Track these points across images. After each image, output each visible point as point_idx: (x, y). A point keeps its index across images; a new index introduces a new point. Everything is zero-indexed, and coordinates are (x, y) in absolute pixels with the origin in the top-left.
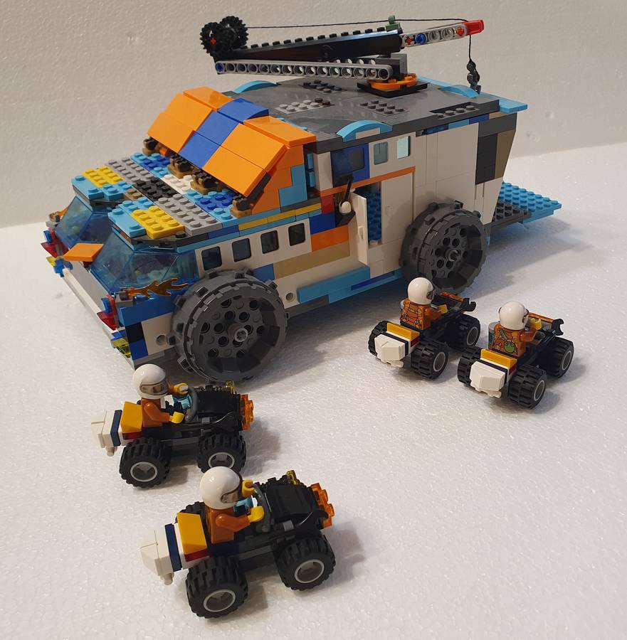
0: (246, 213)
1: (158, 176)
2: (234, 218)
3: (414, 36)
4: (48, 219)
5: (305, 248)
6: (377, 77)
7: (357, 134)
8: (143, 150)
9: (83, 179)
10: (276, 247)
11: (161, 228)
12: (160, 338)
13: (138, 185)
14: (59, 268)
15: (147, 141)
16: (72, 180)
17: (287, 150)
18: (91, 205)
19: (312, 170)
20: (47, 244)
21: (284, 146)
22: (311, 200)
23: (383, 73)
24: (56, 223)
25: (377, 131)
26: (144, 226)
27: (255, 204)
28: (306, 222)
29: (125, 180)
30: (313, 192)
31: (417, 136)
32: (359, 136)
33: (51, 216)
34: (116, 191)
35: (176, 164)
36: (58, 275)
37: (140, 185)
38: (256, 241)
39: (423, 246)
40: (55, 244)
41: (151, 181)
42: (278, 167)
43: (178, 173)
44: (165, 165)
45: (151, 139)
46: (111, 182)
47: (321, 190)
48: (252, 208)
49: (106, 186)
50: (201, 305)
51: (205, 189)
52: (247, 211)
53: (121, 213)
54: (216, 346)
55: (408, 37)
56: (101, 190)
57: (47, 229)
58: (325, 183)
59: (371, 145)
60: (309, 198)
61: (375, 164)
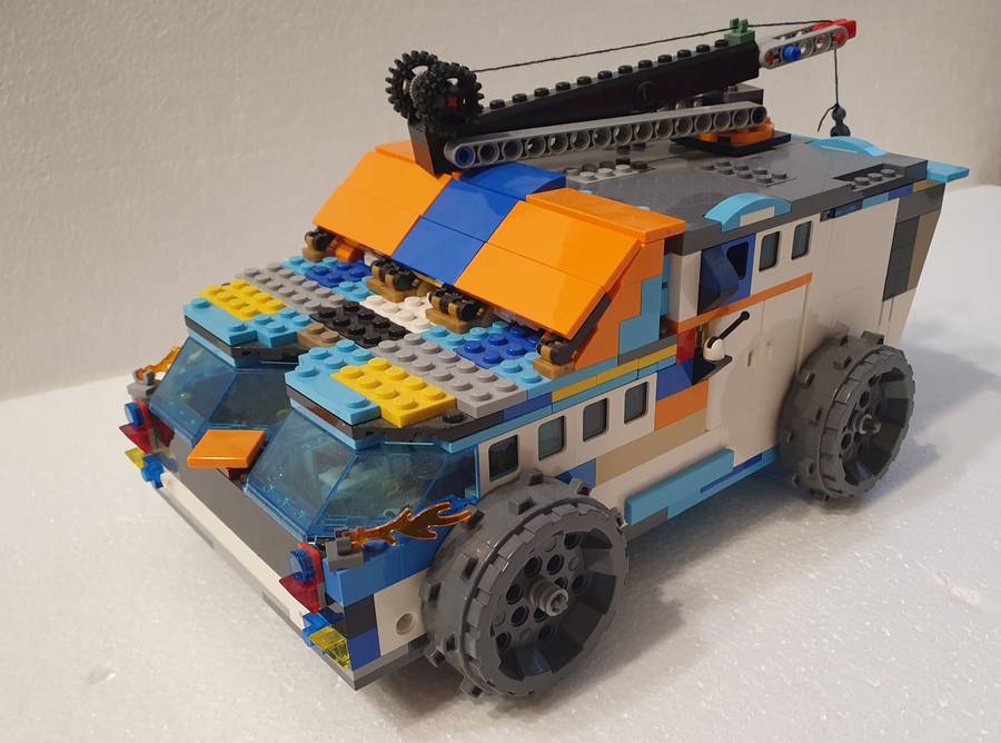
0: (566, 369)
1: (351, 297)
2: (546, 380)
4: (131, 379)
5: (645, 424)
7: (742, 218)
8: (304, 251)
9: (206, 305)
10: (604, 427)
11: (414, 405)
12: (403, 623)
13: (321, 315)
14: (152, 472)
15: (312, 234)
16: (185, 307)
17: (641, 248)
18: (233, 356)
19: (665, 285)
20: (130, 428)
21: (638, 243)
22: (663, 341)
24: (149, 388)
25: (769, 213)
26: (375, 399)
27: (580, 351)
28: (652, 380)
29: (291, 308)
30: (667, 326)
31: (821, 220)
32: (745, 221)
33: (138, 374)
34: (283, 329)
35: (389, 278)
36: (150, 485)
37: (325, 316)
38: (575, 419)
40: (148, 428)
41: (344, 307)
42: (623, 283)
43: (393, 293)
44: (359, 276)
45: (321, 230)
46: (267, 311)
47: (680, 320)
48: (576, 360)
49: (258, 318)
51: (463, 323)
52: (568, 365)
53: (314, 373)
54: (507, 627)
55: (770, 53)
56: (253, 327)
57: (130, 400)
58: (686, 311)
59: (760, 237)
60: (662, 336)
61: (761, 270)
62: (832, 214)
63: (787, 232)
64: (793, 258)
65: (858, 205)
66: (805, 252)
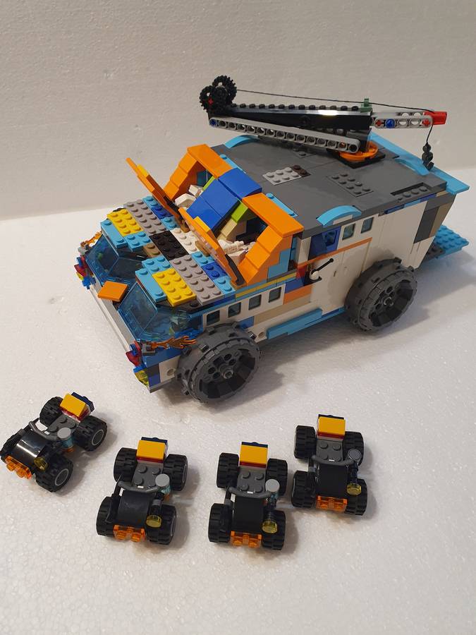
0: (242, 286)
1: (168, 227)
2: (234, 290)
3: (385, 121)
4: (79, 247)
5: (279, 302)
6: (347, 149)
7: (334, 222)
9: (110, 224)
10: (258, 305)
11: (180, 297)
13: (154, 238)
14: (86, 283)
16: (101, 223)
18: (118, 252)
19: (295, 249)
20: (78, 267)
22: (290, 272)
23: (353, 147)
24: (86, 251)
25: (350, 217)
26: (166, 292)
28: (283, 287)
29: (143, 231)
30: (292, 265)
31: (379, 216)
33: (82, 245)
34: (138, 244)
37: (156, 238)
38: (245, 303)
39: (367, 299)
40: (85, 268)
41: (164, 234)
46: (133, 232)
47: (299, 263)
49: (129, 235)
50: (204, 358)
55: (379, 121)
56: (127, 240)
57: (79, 255)
58: (302, 259)
59: (343, 228)
60: (289, 269)
61: (343, 239)
62: (386, 213)
63: (359, 224)
64: (362, 232)
65: (402, 207)
66: (369, 229)
